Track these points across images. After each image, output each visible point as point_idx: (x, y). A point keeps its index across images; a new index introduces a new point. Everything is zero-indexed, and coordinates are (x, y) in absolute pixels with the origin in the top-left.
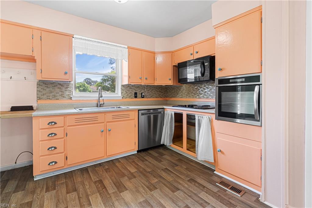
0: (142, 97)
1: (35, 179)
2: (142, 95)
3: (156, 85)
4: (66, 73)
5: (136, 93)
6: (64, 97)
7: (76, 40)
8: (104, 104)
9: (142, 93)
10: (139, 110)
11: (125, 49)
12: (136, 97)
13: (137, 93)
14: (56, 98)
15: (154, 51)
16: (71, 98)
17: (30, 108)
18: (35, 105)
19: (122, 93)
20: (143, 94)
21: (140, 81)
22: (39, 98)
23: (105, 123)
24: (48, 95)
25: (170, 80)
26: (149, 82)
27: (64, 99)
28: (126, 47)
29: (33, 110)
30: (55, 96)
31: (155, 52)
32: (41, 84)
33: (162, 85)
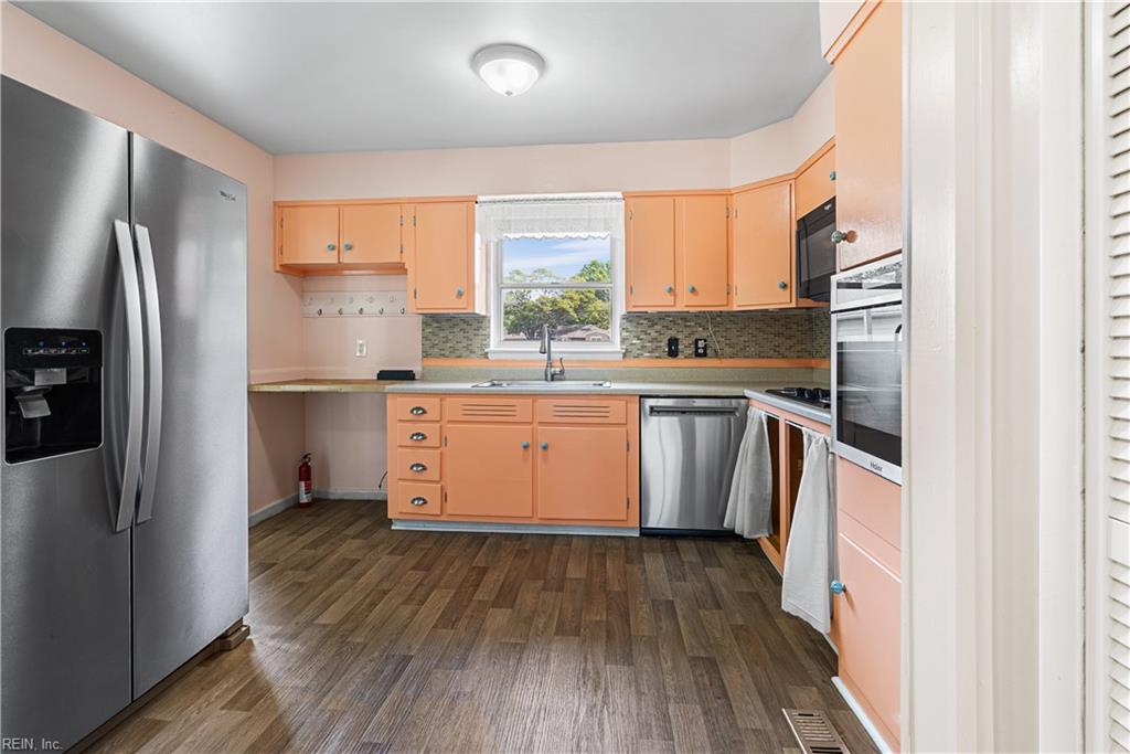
0: (698, 355)
1: (393, 528)
2: (697, 348)
3: (735, 309)
4: (460, 294)
5: (673, 342)
6: (472, 352)
7: (485, 207)
8: (562, 372)
9: (697, 341)
10: (641, 396)
11: (615, 203)
12: (673, 353)
13: (677, 340)
14: (458, 353)
15: (726, 187)
16: (486, 355)
17: (408, 376)
18: (417, 369)
19: (623, 340)
20: (701, 344)
21: (669, 299)
22: (426, 355)
23: (535, 424)
24: (442, 346)
25: (784, 286)
26: (708, 302)
27: (473, 355)
28: (619, 195)
29: (414, 379)
30: (454, 349)
31: (729, 190)
32: (430, 320)
33: (767, 310)
